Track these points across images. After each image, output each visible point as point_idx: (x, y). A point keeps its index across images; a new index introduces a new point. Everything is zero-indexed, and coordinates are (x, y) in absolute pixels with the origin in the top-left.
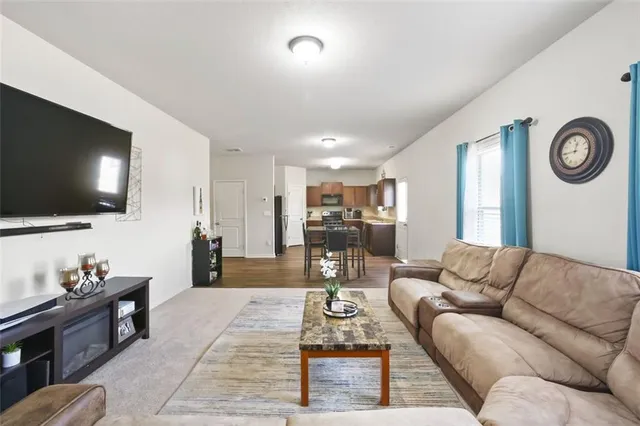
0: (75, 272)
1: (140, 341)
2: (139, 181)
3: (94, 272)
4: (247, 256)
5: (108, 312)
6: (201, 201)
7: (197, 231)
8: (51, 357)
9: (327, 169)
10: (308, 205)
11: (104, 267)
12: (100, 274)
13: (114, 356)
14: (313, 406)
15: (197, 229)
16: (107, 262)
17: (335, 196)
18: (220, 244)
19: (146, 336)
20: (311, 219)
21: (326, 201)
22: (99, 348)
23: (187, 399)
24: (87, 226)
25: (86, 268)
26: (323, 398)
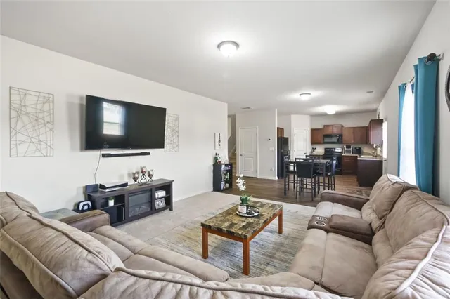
0: (137, 173)
1: (168, 211)
2: (178, 132)
3: (147, 174)
4: (258, 177)
5: (150, 193)
6: (220, 141)
7: (216, 159)
8: (124, 206)
9: (324, 115)
10: (313, 143)
11: (151, 173)
12: (150, 176)
13: (152, 214)
14: (207, 260)
15: (216, 157)
16: (152, 170)
17: (336, 136)
18: (231, 167)
19: (171, 209)
20: (315, 154)
21: (327, 140)
22: (145, 208)
23: (162, 238)
24: (149, 154)
25: (143, 173)
26: (216, 258)
